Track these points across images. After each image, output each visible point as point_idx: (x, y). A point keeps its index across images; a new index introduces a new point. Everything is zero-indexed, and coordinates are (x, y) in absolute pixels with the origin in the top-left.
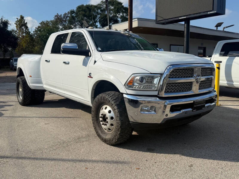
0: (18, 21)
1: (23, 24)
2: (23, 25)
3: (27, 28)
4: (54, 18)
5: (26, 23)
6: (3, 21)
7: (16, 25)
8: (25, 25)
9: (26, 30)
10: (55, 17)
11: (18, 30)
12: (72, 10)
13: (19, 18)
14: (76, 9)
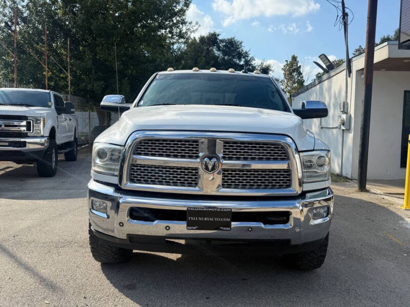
0: (287, 65)
1: (295, 69)
2: (294, 71)
3: (300, 74)
4: (354, 54)
5: (300, 66)
6: (264, 66)
7: (283, 72)
8: (298, 70)
9: (299, 78)
10: (356, 52)
11: (286, 79)
12: (386, 37)
13: (290, 60)
14: (394, 33)
